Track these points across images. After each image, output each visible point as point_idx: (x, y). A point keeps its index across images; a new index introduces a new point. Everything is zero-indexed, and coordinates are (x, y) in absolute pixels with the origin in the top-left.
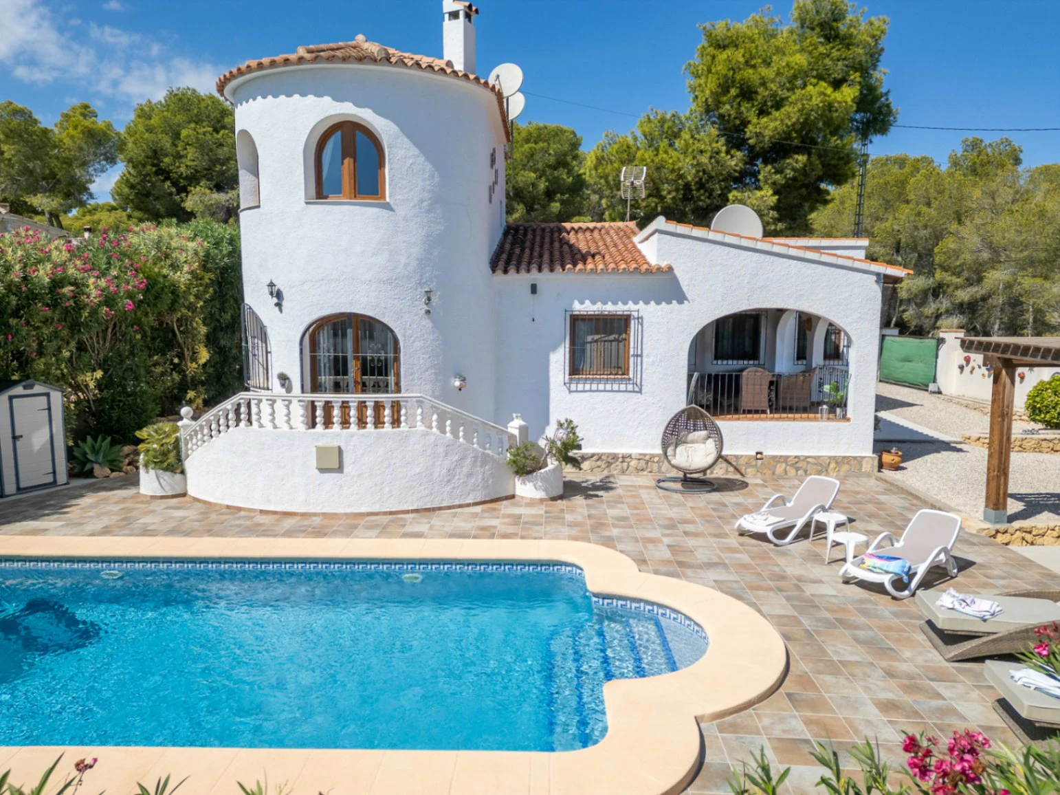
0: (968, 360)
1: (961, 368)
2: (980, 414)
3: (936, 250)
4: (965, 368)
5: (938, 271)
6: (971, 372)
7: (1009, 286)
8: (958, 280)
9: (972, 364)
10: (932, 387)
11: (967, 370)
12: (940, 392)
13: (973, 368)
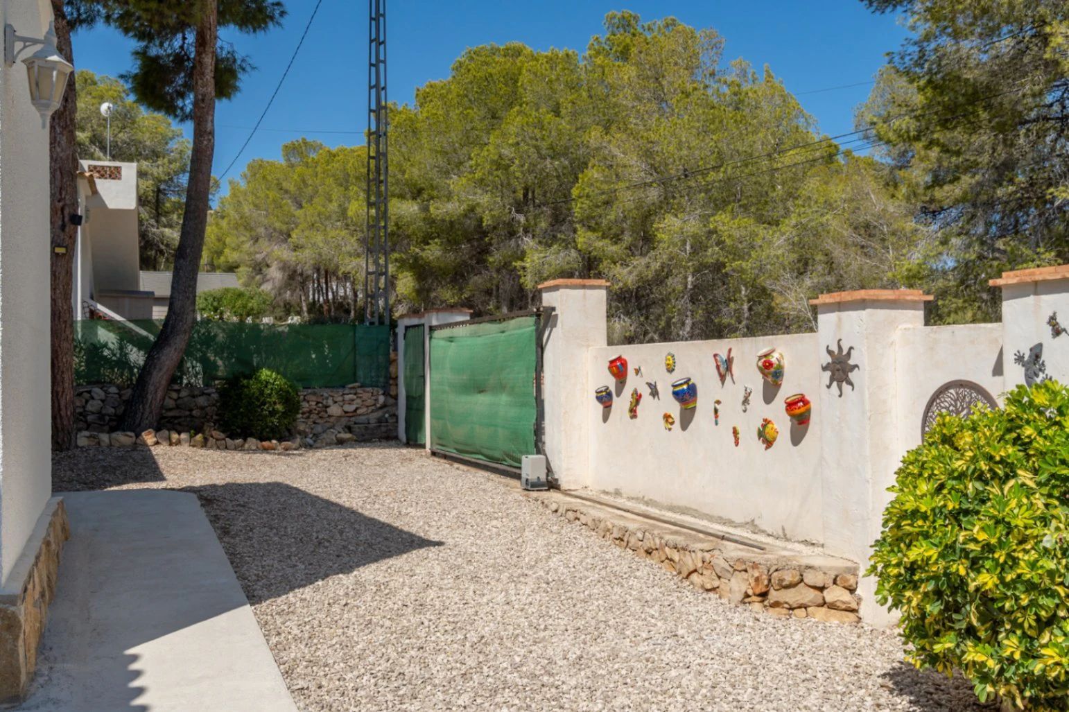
0: (619, 369)
1: (605, 398)
2: (666, 572)
3: (575, 192)
4: (616, 401)
5: (581, 231)
6: (633, 412)
7: (699, 247)
8: (614, 248)
9: (632, 382)
10: (531, 466)
11: (621, 404)
12: (552, 485)
13: (637, 398)
